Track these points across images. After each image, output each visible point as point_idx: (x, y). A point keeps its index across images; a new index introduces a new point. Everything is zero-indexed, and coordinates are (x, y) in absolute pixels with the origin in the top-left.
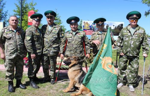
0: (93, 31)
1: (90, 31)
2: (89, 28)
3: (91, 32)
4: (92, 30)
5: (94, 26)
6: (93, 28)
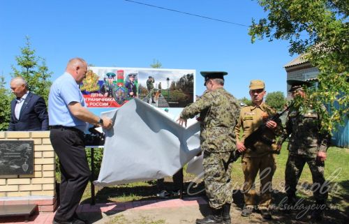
0: (108, 96)
1: (100, 95)
2: (97, 88)
3: (103, 100)
4: (106, 94)
5: (112, 80)
6: (107, 89)
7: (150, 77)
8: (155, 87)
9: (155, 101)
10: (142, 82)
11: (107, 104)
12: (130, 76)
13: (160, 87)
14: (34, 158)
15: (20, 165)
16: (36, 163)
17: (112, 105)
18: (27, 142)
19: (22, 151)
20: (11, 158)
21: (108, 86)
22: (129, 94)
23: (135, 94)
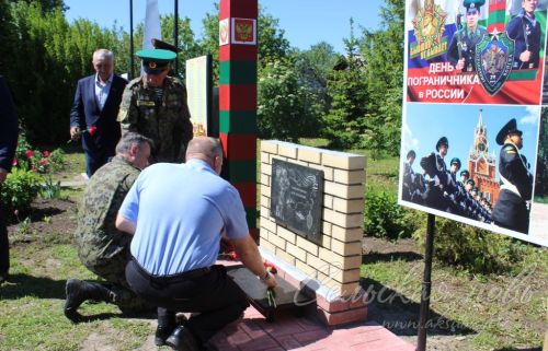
1: (448, 67)
3: (453, 80)
4: (461, 62)
6: (463, 46)
14: (323, 207)
15: (305, 214)
16: (325, 218)
17: (473, 96)
18: (314, 171)
19: (309, 189)
20: (298, 199)
21: (465, 39)
22: (517, 60)
23: (535, 59)
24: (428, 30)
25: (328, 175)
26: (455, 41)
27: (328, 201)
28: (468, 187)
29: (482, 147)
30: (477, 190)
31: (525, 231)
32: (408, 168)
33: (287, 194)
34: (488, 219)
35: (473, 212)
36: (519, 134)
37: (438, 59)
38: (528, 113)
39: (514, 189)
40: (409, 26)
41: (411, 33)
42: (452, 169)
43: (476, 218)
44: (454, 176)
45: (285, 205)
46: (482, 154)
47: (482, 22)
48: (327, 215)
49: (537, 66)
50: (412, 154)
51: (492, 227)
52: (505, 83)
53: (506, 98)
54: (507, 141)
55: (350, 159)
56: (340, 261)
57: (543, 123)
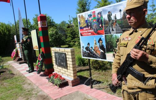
0: (90, 29)
1: (87, 28)
3: (89, 31)
4: (89, 27)
5: (91, 19)
6: (89, 24)
7: (109, 12)
8: (112, 19)
9: (113, 29)
10: (105, 17)
11: (90, 33)
12: (98, 14)
13: (116, 18)
14: (67, 61)
15: (63, 63)
16: (68, 63)
17: (93, 34)
18: (64, 53)
19: (63, 57)
20: (61, 60)
21: (90, 23)
22: (99, 26)
23: (102, 26)
24: (82, 21)
25: (67, 54)
26: (88, 23)
27: (68, 59)
28: (95, 52)
29: (96, 44)
30: (96, 52)
31: (106, 59)
32: (83, 50)
33: (59, 59)
34: (99, 58)
35: (96, 57)
36: (102, 40)
37: (85, 27)
38: (103, 36)
39: (102, 51)
40: (79, 21)
41: (79, 22)
42: (91, 49)
43: (97, 58)
44: (92, 50)
45: (59, 62)
46: (96, 45)
47: (92, 19)
48: (68, 62)
49: (103, 27)
50: (83, 47)
51: (100, 59)
52: (98, 31)
53: (98, 34)
54: (100, 42)
55: (71, 50)
56: (72, 72)
57: (105, 38)
